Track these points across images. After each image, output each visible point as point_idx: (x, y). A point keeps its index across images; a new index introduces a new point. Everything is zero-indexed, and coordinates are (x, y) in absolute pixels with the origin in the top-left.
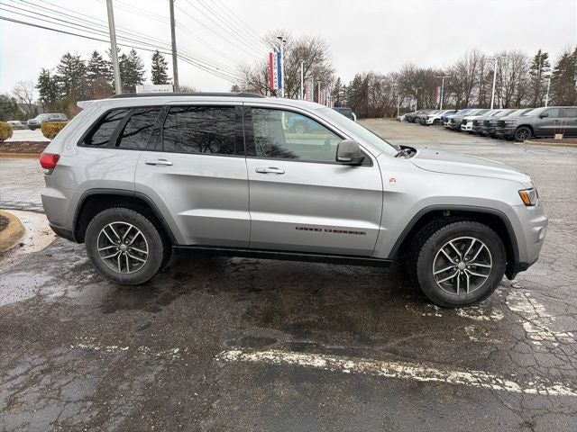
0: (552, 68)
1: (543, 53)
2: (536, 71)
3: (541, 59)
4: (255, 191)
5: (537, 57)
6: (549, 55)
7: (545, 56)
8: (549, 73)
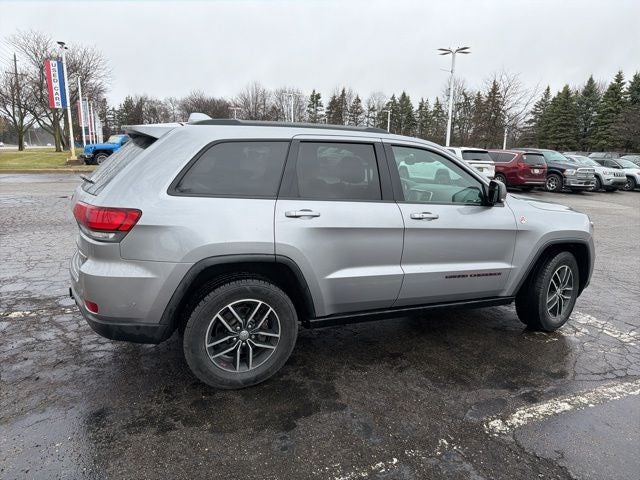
0: (325, 108)
1: (317, 93)
2: (312, 110)
3: (316, 98)
4: (410, 239)
5: (312, 96)
6: (322, 96)
7: (318, 97)
8: (323, 113)
